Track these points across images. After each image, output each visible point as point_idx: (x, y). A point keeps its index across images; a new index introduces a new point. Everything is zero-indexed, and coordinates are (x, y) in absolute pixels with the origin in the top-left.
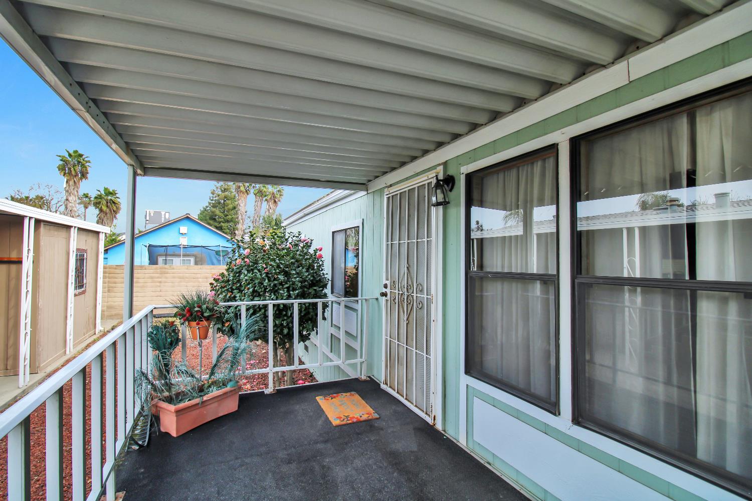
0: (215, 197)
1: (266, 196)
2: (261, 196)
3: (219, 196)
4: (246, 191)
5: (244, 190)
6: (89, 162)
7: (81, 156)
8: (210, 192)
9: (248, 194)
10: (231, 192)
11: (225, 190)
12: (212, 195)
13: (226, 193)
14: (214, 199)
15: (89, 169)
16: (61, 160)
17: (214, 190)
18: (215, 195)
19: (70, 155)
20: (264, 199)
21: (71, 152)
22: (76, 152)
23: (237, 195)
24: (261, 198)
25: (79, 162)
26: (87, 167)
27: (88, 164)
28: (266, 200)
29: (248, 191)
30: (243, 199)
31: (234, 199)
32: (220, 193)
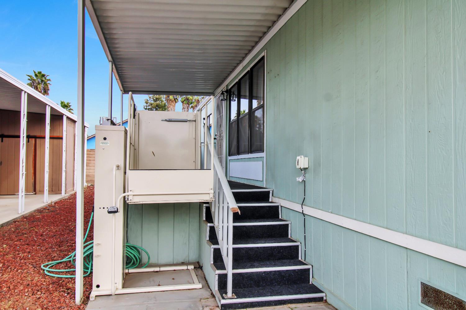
0: (149, 106)
1: (191, 103)
2: (188, 104)
3: (151, 104)
4: (175, 100)
5: (173, 99)
6: (49, 80)
7: (43, 76)
8: (145, 102)
9: (176, 102)
10: (162, 101)
11: (157, 100)
12: (146, 105)
13: (158, 102)
14: (148, 107)
15: (49, 86)
16: (29, 79)
17: (147, 100)
18: (148, 104)
19: (36, 75)
20: (190, 106)
21: (37, 73)
22: (40, 73)
23: (167, 104)
24: (187, 105)
25: (42, 81)
26: (48, 85)
27: (49, 82)
28: (192, 107)
29: (176, 100)
30: (172, 107)
31: (164, 107)
32: (153, 102)
